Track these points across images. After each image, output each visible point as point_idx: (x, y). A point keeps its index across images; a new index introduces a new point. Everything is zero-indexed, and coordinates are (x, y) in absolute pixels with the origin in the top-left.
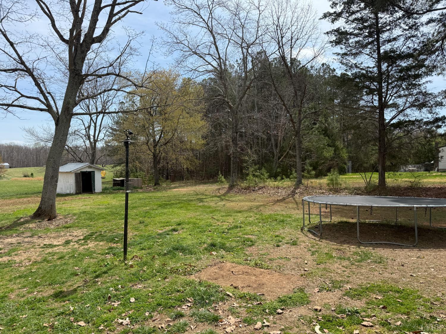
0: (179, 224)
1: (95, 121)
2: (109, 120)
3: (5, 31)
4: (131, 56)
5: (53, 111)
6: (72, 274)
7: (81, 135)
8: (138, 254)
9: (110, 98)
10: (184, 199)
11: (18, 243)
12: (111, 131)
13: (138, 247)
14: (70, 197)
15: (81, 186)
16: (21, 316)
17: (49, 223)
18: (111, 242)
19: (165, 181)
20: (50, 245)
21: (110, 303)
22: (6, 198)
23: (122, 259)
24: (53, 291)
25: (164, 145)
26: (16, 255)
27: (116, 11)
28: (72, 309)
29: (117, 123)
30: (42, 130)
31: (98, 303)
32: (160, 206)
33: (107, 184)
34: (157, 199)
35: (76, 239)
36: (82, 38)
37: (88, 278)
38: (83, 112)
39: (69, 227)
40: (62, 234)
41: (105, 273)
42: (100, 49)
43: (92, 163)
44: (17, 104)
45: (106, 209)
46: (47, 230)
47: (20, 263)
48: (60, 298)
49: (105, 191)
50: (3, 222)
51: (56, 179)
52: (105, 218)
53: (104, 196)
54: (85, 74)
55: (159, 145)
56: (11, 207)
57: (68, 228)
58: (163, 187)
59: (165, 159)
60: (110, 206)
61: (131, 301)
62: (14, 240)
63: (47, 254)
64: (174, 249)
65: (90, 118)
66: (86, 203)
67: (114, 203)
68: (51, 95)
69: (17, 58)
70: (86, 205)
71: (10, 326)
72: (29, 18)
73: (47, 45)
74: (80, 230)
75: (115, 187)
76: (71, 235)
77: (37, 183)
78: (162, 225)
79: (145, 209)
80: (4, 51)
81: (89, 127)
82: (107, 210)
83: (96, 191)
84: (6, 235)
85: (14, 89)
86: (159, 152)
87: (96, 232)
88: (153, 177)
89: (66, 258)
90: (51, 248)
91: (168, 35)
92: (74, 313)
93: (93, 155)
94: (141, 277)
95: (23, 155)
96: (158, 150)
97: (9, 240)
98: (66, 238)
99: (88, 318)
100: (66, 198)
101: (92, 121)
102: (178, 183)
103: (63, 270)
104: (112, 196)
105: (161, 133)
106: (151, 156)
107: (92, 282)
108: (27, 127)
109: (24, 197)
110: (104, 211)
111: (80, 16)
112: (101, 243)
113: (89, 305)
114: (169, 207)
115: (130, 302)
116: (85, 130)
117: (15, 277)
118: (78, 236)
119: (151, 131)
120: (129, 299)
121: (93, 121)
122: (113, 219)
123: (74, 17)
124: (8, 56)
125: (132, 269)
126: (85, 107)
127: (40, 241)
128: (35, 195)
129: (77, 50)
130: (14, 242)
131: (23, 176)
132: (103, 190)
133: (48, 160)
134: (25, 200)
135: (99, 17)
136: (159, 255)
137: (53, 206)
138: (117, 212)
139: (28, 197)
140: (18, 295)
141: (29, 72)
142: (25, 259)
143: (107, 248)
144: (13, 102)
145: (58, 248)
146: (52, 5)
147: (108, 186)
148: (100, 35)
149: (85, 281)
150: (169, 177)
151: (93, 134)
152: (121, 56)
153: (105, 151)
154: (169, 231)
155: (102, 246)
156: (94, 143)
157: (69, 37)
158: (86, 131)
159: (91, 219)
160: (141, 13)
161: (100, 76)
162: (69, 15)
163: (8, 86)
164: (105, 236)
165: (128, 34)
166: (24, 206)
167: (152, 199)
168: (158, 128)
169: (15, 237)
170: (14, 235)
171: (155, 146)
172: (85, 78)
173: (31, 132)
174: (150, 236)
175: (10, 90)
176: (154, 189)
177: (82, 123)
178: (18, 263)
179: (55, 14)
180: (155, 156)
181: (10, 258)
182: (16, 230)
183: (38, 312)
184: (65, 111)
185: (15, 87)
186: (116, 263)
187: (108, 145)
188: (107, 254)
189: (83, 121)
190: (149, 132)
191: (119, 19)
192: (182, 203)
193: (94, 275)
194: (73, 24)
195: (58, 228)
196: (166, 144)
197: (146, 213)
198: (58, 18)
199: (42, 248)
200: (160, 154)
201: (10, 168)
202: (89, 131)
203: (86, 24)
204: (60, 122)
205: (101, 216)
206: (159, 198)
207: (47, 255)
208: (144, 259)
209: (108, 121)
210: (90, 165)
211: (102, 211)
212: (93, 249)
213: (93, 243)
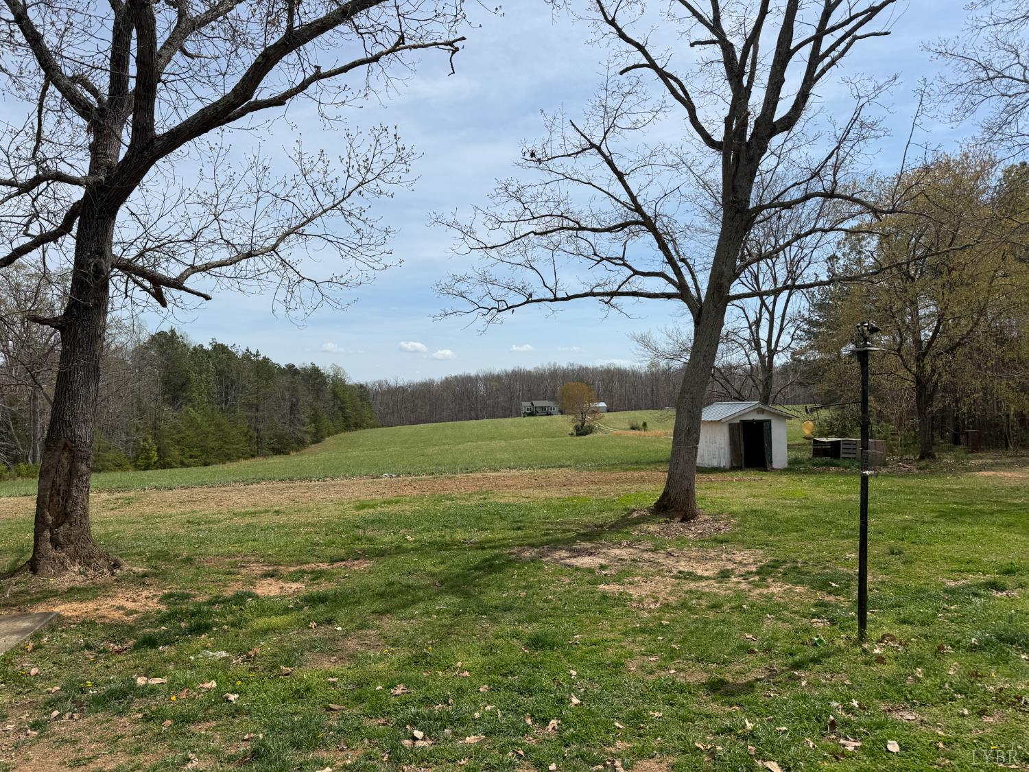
0: (1009, 572)
1: (770, 308)
2: (803, 303)
3: (611, 154)
4: (861, 143)
5: (691, 296)
6: (740, 647)
7: (740, 341)
8: (896, 632)
9: (806, 251)
10: (1016, 501)
11: (632, 560)
12: (806, 327)
13: (893, 615)
14: (720, 475)
15: (743, 452)
16: (651, 713)
17: (683, 527)
18: (821, 589)
19: (950, 449)
20: (690, 574)
21: (833, 736)
22: (605, 470)
23: (854, 636)
24: (705, 675)
25: (947, 352)
26: (631, 584)
27: (824, 48)
28: (749, 726)
29: (821, 307)
30: (665, 336)
31: (806, 730)
32: (942, 514)
33: (799, 450)
34: (932, 494)
35: (743, 570)
36: (749, 131)
37: (777, 664)
38: (747, 291)
39: (725, 541)
40: (713, 554)
41: (816, 661)
42: (789, 145)
43: (765, 401)
44: (625, 290)
45: (801, 508)
46: (682, 541)
47: (639, 602)
48: (722, 695)
49: (794, 467)
50: (605, 515)
51: (695, 435)
52: (803, 530)
53: (795, 477)
54: (755, 208)
55: (932, 352)
56: (614, 487)
57: (722, 542)
58: (946, 464)
59: (950, 389)
60: (809, 503)
61: (890, 747)
62: (624, 553)
63: (686, 593)
64: (1001, 639)
65: (759, 302)
66: (755, 491)
67: (818, 496)
68: (687, 264)
69: (629, 201)
70: (755, 496)
71: (635, 725)
72: (651, 116)
73: (681, 164)
74: (748, 552)
75: (818, 459)
76: (730, 560)
77: (655, 442)
78: (955, 566)
79: (898, 518)
80: (607, 193)
81: (758, 322)
82: (805, 513)
83: (775, 465)
84: (611, 541)
85: (621, 262)
86: (934, 371)
87: (785, 562)
88: (915, 437)
89: (726, 608)
90: (694, 580)
91: (962, 64)
92: (754, 737)
93: (767, 383)
94: (911, 693)
95: (629, 387)
96: (928, 368)
97: (616, 552)
98: (721, 563)
99: (787, 758)
100: (712, 477)
101: (764, 308)
102: (991, 454)
103: (721, 633)
104: (813, 478)
105: (939, 321)
106: (910, 383)
107: (786, 675)
108: (638, 333)
109: (635, 470)
110: (797, 513)
111: (745, 83)
112: (799, 589)
113: (784, 728)
114: (969, 520)
115: (888, 751)
116: (749, 331)
117: (633, 629)
118: (745, 564)
119: (908, 319)
120: (885, 742)
121: (767, 309)
122: (819, 534)
123: (733, 90)
124: (613, 200)
125: (881, 666)
126: (749, 279)
127: (670, 562)
128: (653, 466)
129: (739, 159)
130: (625, 558)
131: (628, 427)
132: (789, 463)
133: (681, 397)
134: (636, 474)
135: (786, 75)
136: (956, 645)
137: (689, 492)
138: (828, 520)
139: (641, 470)
140: (642, 667)
141: (648, 224)
142: (647, 596)
143: (812, 601)
144: (620, 287)
145: (707, 583)
146: (690, 79)
147: (800, 455)
148: (789, 113)
149: (771, 671)
150: (962, 438)
151: (766, 339)
152: (838, 148)
153: (791, 373)
154: (979, 586)
155: (800, 594)
156: (769, 356)
157: (723, 134)
158: (751, 331)
159: (770, 530)
160: (886, 33)
161: (788, 206)
162: (723, 88)
163: (612, 258)
164: (806, 574)
165: (856, 94)
166: (635, 487)
167: (916, 493)
168: (927, 309)
169: (625, 547)
170: (625, 544)
171: (920, 358)
172: (755, 217)
173: (645, 342)
174: (923, 591)
175: (616, 264)
176: (921, 469)
177: (743, 315)
178: (635, 601)
179: (697, 94)
180: (920, 381)
181: (622, 589)
182: (627, 533)
183: (681, 712)
184: (714, 293)
185: (622, 259)
186: (840, 643)
187: (800, 361)
188: (814, 616)
189: (744, 311)
190: (904, 322)
191: (833, 63)
192: (1008, 512)
193: (790, 660)
194: (732, 106)
195: (704, 541)
196: (953, 348)
197: (905, 529)
198: (702, 101)
199: (676, 577)
200: (936, 376)
201: (608, 411)
202: (757, 330)
203: (757, 98)
204: (704, 315)
205: (792, 526)
206: (938, 493)
207: (688, 596)
208: (914, 650)
209: (799, 304)
210: (761, 406)
211: (793, 514)
212: (781, 600)
213: (779, 584)
